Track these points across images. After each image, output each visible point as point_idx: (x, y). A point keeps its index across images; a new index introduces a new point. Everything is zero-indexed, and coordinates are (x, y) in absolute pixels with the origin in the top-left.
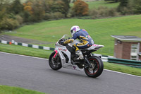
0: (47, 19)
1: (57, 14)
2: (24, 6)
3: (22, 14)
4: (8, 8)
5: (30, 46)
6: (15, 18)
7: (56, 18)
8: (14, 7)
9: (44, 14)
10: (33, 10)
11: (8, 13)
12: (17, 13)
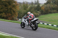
0: (51, 13)
1: (55, 11)
2: (41, 8)
3: (40, 11)
4: (35, 8)
5: (43, 24)
6: (37, 12)
7: (54, 13)
8: (37, 8)
9: (50, 11)
10: (45, 9)
11: (35, 10)
12: (38, 10)
